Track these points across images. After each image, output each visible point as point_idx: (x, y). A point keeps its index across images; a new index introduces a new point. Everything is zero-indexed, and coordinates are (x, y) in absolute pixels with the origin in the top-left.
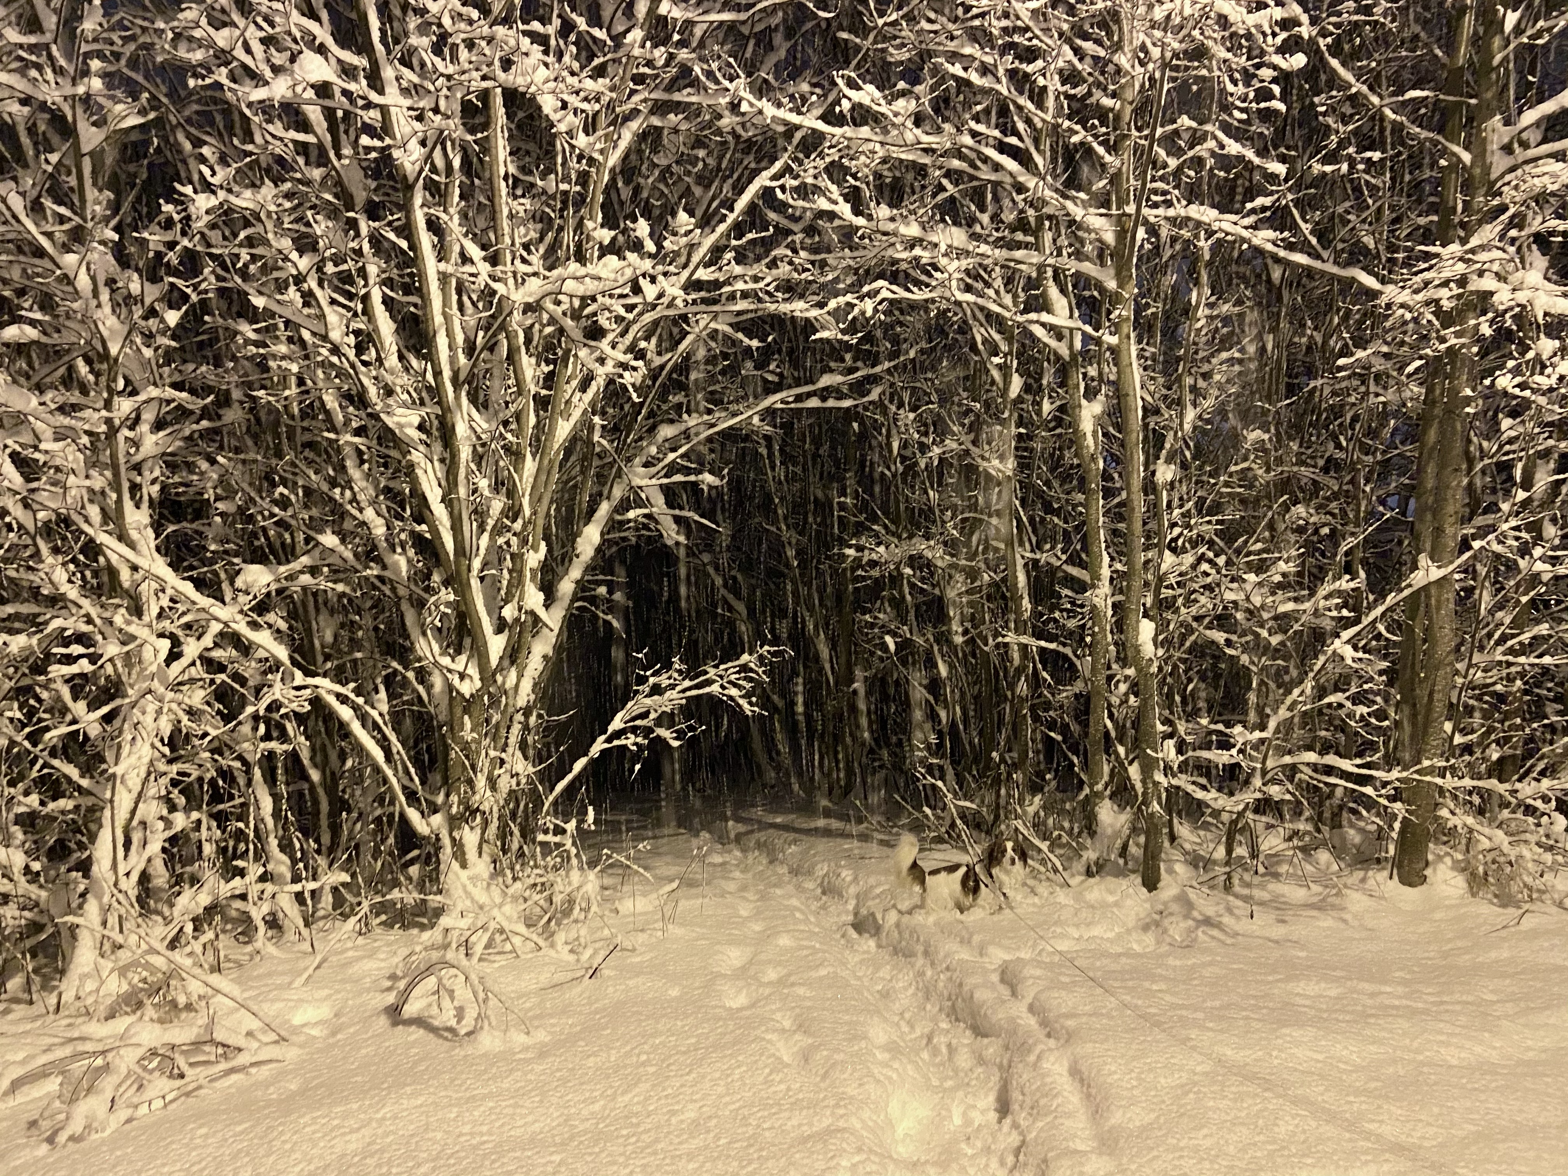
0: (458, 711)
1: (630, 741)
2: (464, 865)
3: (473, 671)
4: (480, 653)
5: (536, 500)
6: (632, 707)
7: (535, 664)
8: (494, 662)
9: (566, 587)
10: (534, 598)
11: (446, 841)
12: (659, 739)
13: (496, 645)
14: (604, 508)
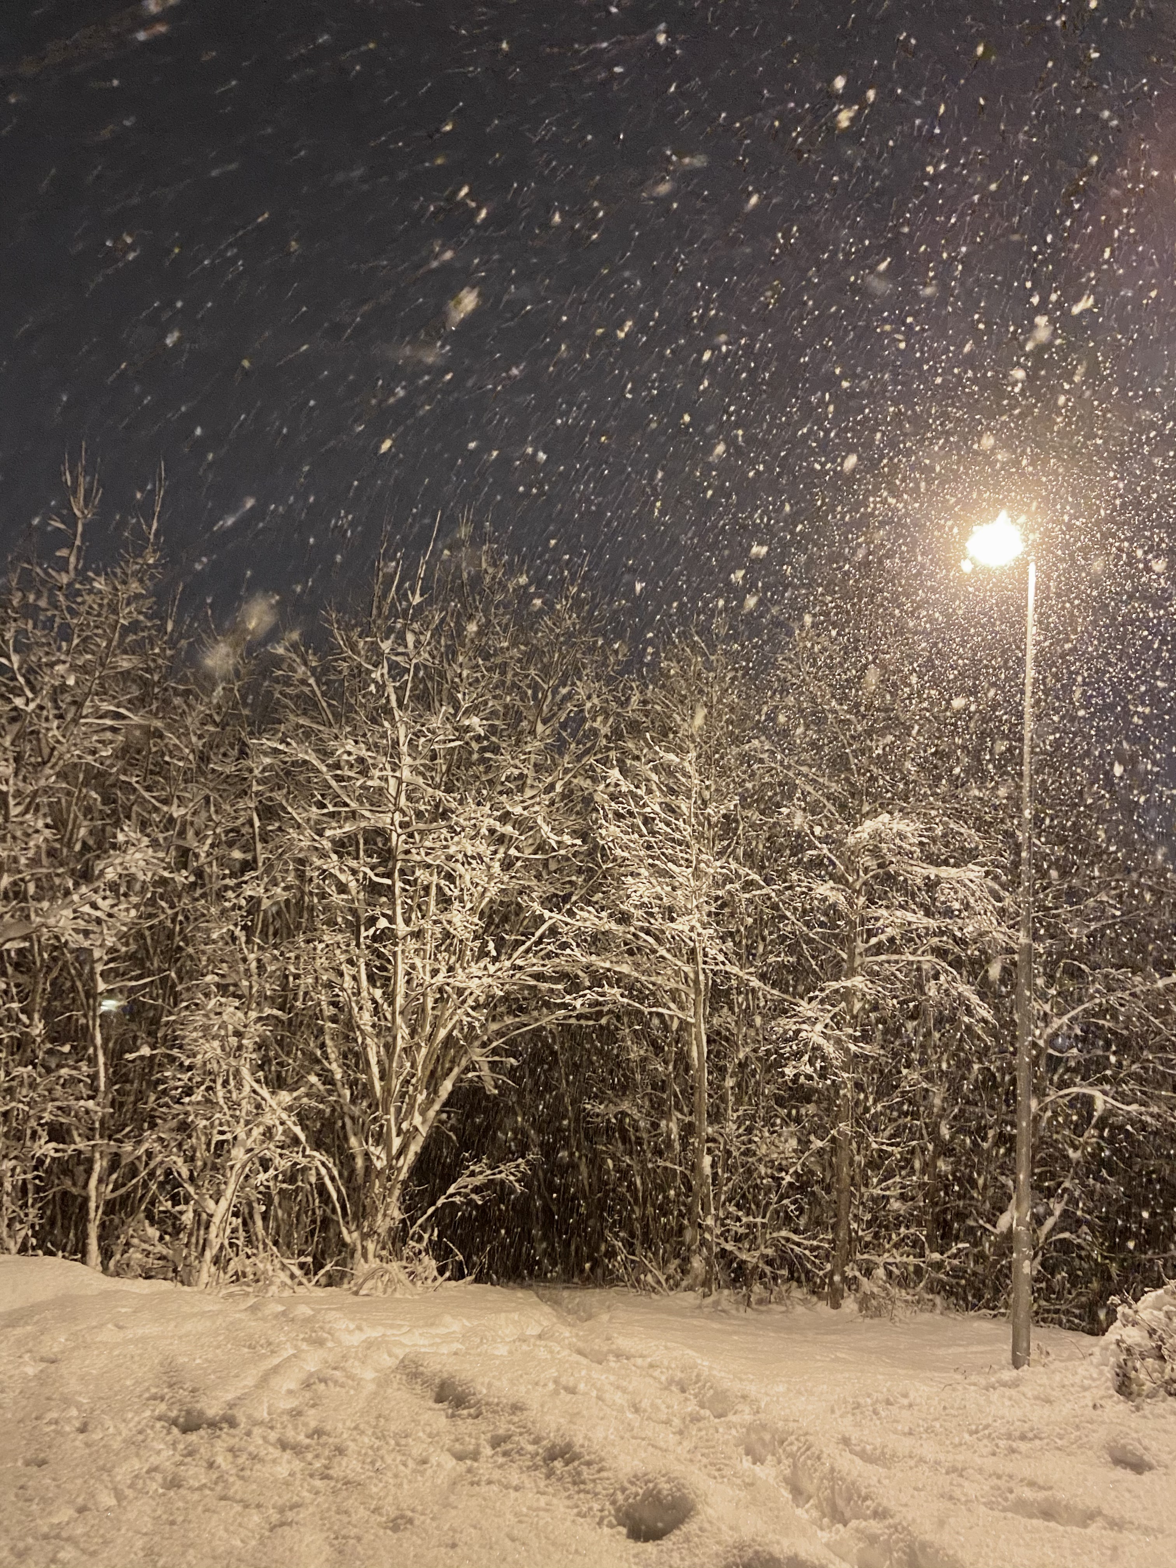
0: (373, 1176)
1: (457, 1199)
2: (366, 1261)
3: (383, 1156)
4: (388, 1147)
5: (424, 1067)
6: (461, 1181)
7: (411, 1156)
8: (394, 1151)
9: (431, 1113)
10: (417, 1120)
11: (359, 1247)
12: (472, 1200)
13: (397, 1142)
14: (456, 1071)
